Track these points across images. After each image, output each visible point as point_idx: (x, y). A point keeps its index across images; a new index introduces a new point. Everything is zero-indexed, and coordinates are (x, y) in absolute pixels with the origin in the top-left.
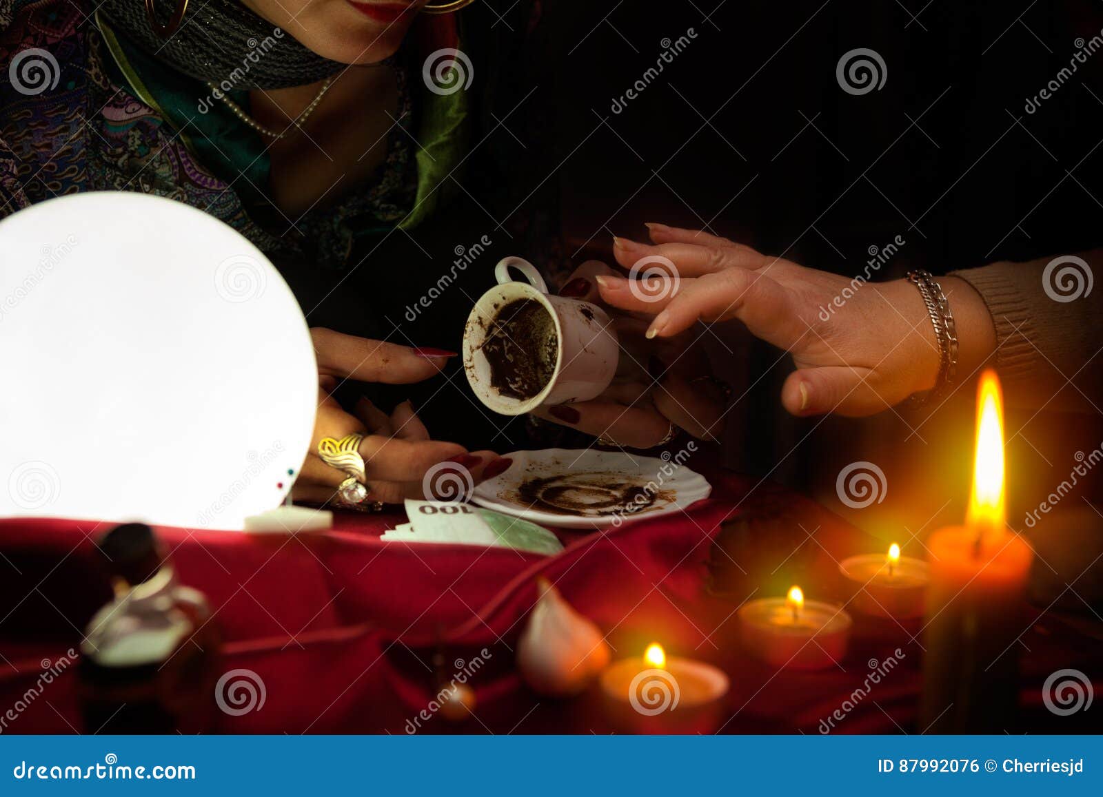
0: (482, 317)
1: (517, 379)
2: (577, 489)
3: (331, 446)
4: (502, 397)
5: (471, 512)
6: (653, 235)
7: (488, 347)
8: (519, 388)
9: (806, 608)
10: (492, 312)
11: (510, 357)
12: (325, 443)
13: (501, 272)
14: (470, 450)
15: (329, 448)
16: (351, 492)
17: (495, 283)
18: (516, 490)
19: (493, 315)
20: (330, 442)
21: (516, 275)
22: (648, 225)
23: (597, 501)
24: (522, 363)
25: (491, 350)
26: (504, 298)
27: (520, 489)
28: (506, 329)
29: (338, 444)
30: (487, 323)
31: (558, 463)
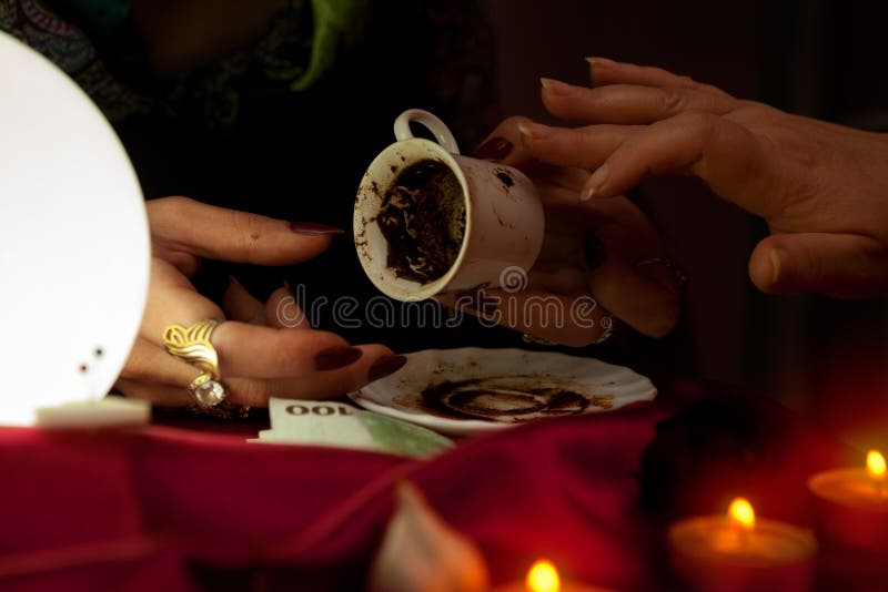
0: (376, 181)
1: (420, 259)
2: (494, 394)
3: (178, 335)
4: (399, 279)
5: (351, 414)
6: (595, 71)
7: (384, 220)
8: (423, 270)
9: (758, 530)
10: (389, 176)
11: (412, 233)
12: (170, 331)
13: (401, 127)
14: (353, 343)
15: (175, 337)
16: (205, 392)
17: (394, 140)
18: (418, 395)
19: (390, 181)
20: (177, 330)
21: (419, 131)
22: (591, 60)
23: (516, 408)
24: (428, 240)
25: (388, 222)
26: (403, 159)
27: (423, 393)
28: (405, 197)
29: (186, 332)
30: (383, 190)
31: (474, 364)
